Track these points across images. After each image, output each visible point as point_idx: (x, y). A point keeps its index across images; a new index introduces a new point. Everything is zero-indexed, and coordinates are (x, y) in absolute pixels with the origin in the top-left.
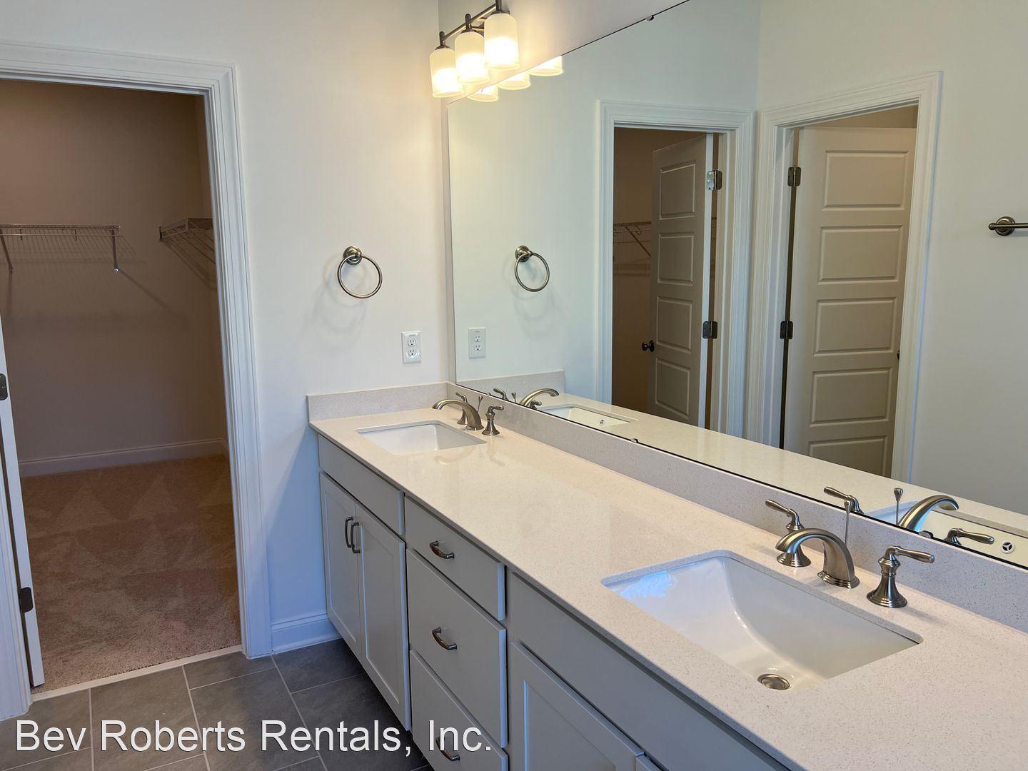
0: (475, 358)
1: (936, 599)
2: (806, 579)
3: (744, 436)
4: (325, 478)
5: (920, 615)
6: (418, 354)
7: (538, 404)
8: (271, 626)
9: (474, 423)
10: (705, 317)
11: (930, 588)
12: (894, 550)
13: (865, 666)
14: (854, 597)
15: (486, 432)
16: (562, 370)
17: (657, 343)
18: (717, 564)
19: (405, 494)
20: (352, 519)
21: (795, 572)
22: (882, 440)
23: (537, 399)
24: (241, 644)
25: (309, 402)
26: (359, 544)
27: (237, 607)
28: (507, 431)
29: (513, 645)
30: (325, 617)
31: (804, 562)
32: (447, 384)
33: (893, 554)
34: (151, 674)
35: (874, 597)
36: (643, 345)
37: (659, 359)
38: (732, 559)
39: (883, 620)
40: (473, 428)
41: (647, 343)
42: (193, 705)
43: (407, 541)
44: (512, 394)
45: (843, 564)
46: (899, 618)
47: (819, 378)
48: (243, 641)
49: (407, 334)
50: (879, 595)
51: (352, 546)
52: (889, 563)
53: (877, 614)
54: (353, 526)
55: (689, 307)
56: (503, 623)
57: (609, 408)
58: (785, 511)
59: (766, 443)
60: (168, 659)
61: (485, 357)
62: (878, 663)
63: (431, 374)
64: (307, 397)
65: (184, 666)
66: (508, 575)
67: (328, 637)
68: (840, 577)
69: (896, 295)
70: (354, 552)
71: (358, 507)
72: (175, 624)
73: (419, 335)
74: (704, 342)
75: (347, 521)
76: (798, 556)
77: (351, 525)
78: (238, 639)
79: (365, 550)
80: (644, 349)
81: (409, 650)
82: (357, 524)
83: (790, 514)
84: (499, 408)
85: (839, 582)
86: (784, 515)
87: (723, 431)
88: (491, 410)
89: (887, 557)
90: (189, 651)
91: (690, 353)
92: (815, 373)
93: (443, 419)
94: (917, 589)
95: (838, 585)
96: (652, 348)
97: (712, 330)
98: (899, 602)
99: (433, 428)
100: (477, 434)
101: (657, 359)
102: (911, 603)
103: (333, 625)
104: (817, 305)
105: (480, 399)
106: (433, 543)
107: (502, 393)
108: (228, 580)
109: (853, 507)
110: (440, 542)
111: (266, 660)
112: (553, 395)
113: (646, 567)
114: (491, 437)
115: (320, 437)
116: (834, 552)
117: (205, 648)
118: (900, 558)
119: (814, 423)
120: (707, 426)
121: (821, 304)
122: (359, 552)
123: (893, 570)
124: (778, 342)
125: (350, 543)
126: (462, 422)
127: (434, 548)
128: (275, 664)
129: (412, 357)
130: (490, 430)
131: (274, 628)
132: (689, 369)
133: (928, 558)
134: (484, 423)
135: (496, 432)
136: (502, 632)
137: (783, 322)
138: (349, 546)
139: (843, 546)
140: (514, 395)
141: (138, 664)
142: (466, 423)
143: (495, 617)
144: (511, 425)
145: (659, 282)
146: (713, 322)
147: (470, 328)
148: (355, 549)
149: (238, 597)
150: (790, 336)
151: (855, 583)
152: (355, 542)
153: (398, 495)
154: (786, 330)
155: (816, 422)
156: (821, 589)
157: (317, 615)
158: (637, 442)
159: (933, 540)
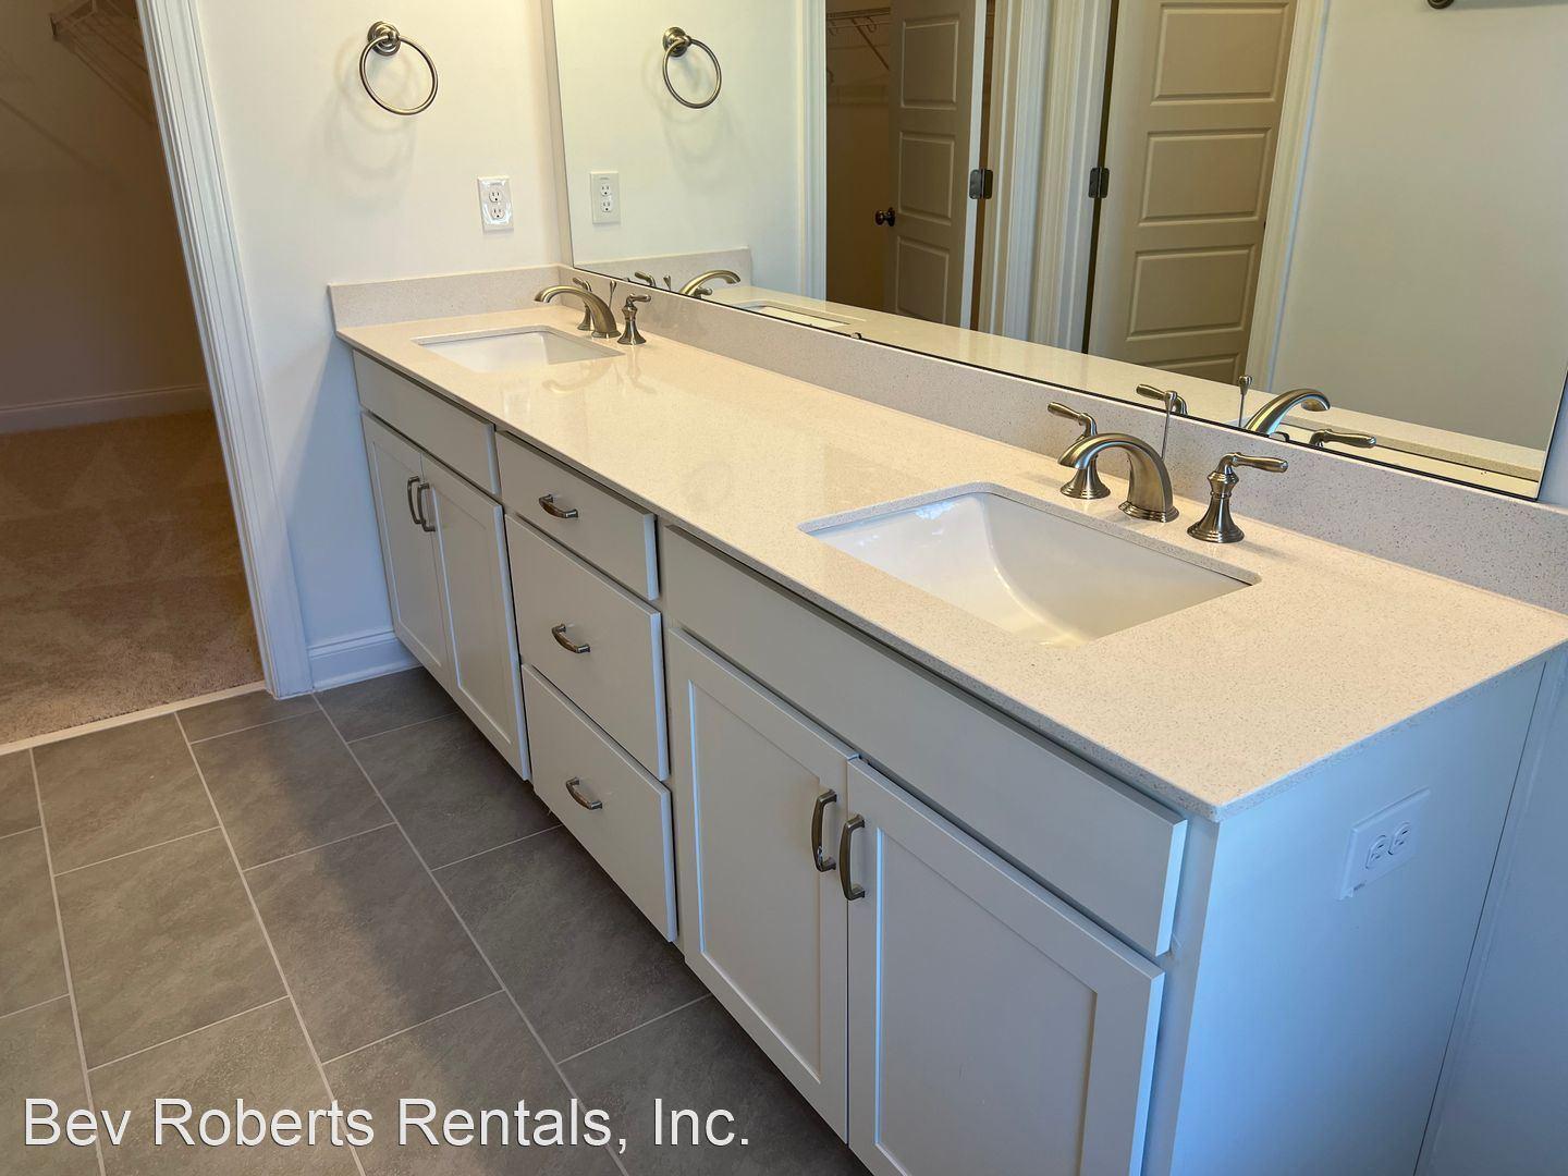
0: (603, 224)
1: (1285, 530)
2: (1102, 513)
3: (1029, 339)
4: (371, 421)
5: (1259, 550)
6: (508, 216)
7: (706, 293)
8: (308, 650)
9: (604, 326)
10: (974, 163)
11: (1279, 515)
12: (1231, 458)
13: (1176, 614)
14: (1170, 534)
15: (625, 339)
16: (746, 248)
17: (900, 211)
18: (971, 504)
19: (495, 426)
20: (418, 480)
21: (1087, 506)
22: (1232, 360)
23: (704, 286)
24: (263, 679)
25: (333, 296)
26: (433, 519)
27: (253, 628)
28: (658, 338)
29: (669, 631)
30: (392, 636)
31: (1101, 492)
32: (558, 267)
33: (1230, 464)
34: (126, 725)
35: (1197, 531)
36: (878, 215)
37: (903, 238)
38: (994, 495)
39: (1208, 559)
40: (602, 334)
41: (884, 211)
42: (197, 765)
43: (504, 501)
44: (665, 279)
45: (1156, 487)
46: (1232, 555)
47: (1145, 262)
48: (266, 674)
49: (486, 181)
50: (1205, 527)
51: (422, 522)
52: (1223, 479)
53: (1200, 552)
54: (419, 490)
55: (949, 146)
56: (655, 604)
57: (822, 306)
58: (1076, 417)
59: (1061, 345)
60: (152, 703)
61: (618, 223)
62: (1194, 609)
63: (532, 252)
64: (328, 290)
65: (178, 712)
66: (660, 529)
67: (400, 665)
68: (1150, 509)
69: (1268, 125)
70: (426, 530)
71: (427, 460)
72: (156, 655)
73: (507, 183)
74: (972, 205)
75: (410, 483)
76: (1092, 483)
77: (418, 489)
78: (258, 673)
79: (443, 527)
80: (879, 222)
81: (520, 664)
82: (427, 486)
83: (1084, 421)
84: (643, 299)
85: (1150, 514)
86: (1074, 423)
87: (998, 332)
88: (630, 302)
89: (1220, 470)
90: (182, 691)
91: (949, 224)
92: (1138, 253)
93: (556, 324)
94: (1260, 519)
95: (1148, 518)
96: (891, 221)
97: (985, 186)
98: (1232, 535)
99: (540, 339)
100: (610, 343)
101: (899, 238)
102: (1248, 537)
103: (405, 647)
104: (1148, 140)
105: (613, 287)
106: (544, 498)
107: (648, 279)
108: (234, 591)
109: (1178, 407)
110: (556, 497)
111: (306, 700)
112: (730, 282)
113: (867, 507)
114: (633, 347)
115: (358, 355)
116: (1144, 470)
117: (207, 687)
118: (1237, 470)
119: (1133, 334)
120: (974, 326)
121: (1154, 139)
122: (433, 529)
123: (1228, 488)
124: (1084, 203)
125: (418, 518)
126: (585, 326)
127: (548, 505)
128: (320, 706)
129: (497, 222)
130: (633, 336)
131: (312, 653)
132: (947, 250)
133: (1278, 465)
134: (621, 328)
135: (640, 340)
136: (655, 618)
137: (1094, 170)
138: (417, 522)
139: (1158, 461)
140: (667, 280)
141: (104, 712)
142: (592, 327)
143: (643, 594)
144: (664, 326)
145: (903, 105)
146: (986, 171)
147: (592, 173)
148: (428, 525)
149: (251, 615)
150: (1104, 193)
151: (1173, 515)
152: (426, 516)
153: (484, 429)
154: (1099, 183)
155: (1136, 333)
156: (1121, 525)
157: (381, 634)
158: (860, 338)
159: (1288, 445)
